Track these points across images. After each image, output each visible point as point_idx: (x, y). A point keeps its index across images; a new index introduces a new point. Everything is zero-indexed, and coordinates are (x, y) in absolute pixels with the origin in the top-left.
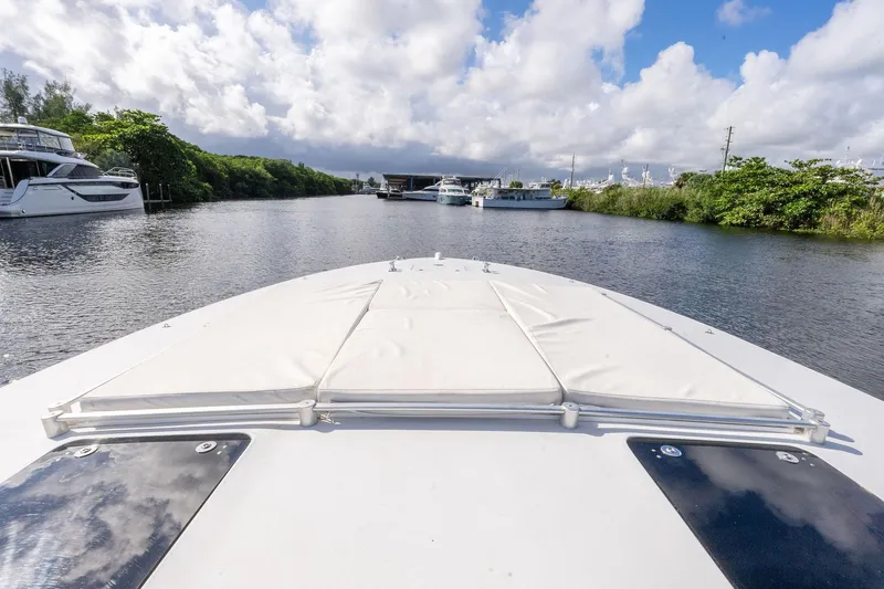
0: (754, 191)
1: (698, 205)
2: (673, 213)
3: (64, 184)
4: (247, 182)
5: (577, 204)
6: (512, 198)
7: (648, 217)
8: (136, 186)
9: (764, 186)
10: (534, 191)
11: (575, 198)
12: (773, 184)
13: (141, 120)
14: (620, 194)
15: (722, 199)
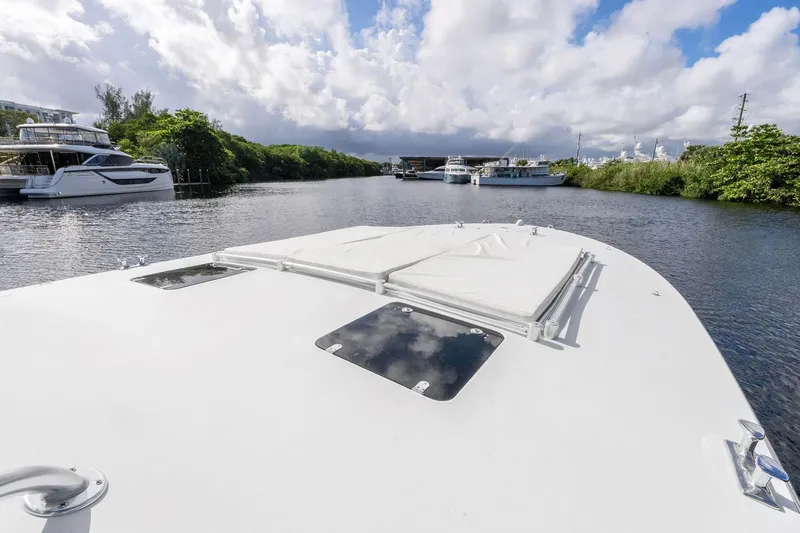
0: (760, 162)
1: (695, 180)
2: (670, 187)
3: (96, 171)
4: (282, 167)
5: (575, 181)
6: (509, 176)
7: (642, 192)
8: (167, 171)
9: (771, 156)
10: (531, 169)
11: (574, 174)
12: (784, 153)
13: (188, 117)
14: (620, 170)
15: (721, 172)
